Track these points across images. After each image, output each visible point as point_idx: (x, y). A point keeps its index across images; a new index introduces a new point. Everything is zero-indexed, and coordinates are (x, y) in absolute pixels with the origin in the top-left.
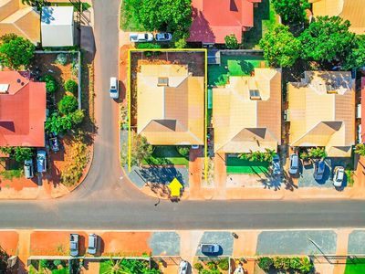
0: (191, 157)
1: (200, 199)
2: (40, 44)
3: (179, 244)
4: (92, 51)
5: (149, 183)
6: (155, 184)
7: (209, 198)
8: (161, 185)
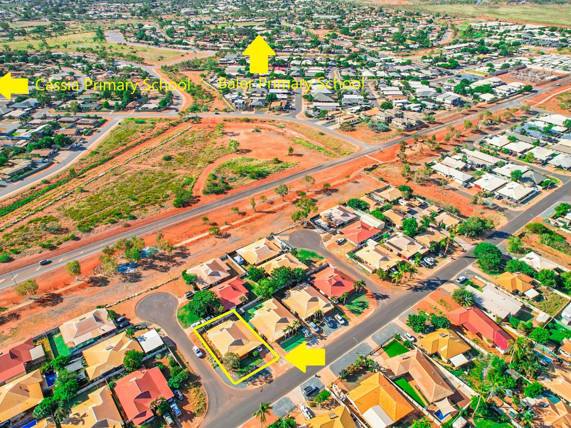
0: (261, 356)
1: (284, 373)
2: (144, 352)
3: (291, 402)
4: (174, 345)
5: (249, 383)
6: (253, 381)
7: (288, 369)
8: (257, 380)
